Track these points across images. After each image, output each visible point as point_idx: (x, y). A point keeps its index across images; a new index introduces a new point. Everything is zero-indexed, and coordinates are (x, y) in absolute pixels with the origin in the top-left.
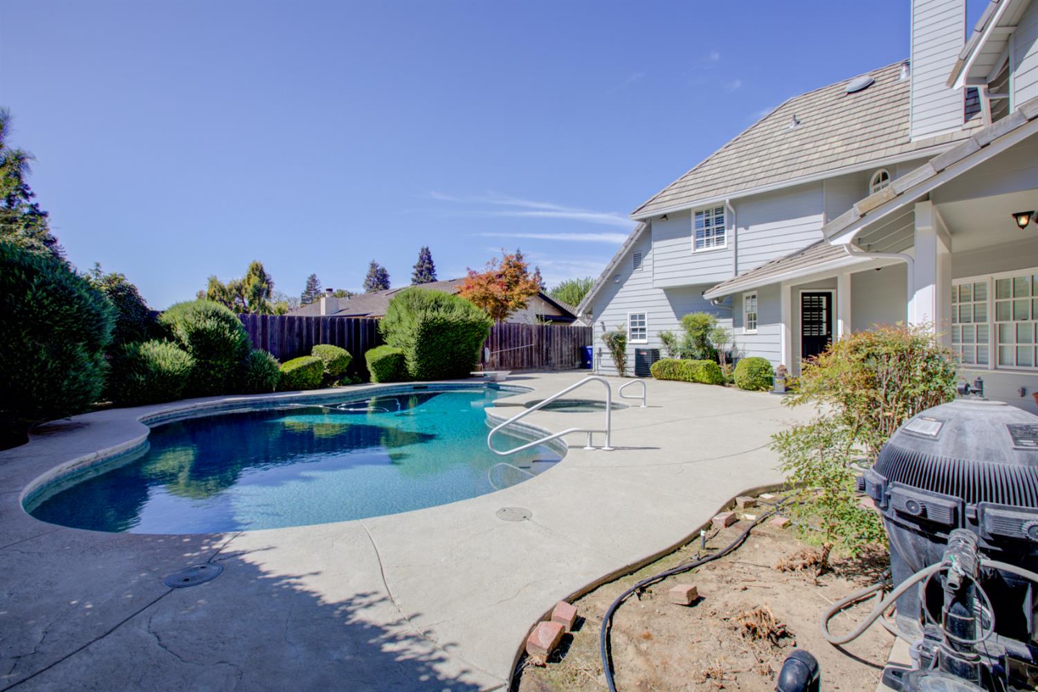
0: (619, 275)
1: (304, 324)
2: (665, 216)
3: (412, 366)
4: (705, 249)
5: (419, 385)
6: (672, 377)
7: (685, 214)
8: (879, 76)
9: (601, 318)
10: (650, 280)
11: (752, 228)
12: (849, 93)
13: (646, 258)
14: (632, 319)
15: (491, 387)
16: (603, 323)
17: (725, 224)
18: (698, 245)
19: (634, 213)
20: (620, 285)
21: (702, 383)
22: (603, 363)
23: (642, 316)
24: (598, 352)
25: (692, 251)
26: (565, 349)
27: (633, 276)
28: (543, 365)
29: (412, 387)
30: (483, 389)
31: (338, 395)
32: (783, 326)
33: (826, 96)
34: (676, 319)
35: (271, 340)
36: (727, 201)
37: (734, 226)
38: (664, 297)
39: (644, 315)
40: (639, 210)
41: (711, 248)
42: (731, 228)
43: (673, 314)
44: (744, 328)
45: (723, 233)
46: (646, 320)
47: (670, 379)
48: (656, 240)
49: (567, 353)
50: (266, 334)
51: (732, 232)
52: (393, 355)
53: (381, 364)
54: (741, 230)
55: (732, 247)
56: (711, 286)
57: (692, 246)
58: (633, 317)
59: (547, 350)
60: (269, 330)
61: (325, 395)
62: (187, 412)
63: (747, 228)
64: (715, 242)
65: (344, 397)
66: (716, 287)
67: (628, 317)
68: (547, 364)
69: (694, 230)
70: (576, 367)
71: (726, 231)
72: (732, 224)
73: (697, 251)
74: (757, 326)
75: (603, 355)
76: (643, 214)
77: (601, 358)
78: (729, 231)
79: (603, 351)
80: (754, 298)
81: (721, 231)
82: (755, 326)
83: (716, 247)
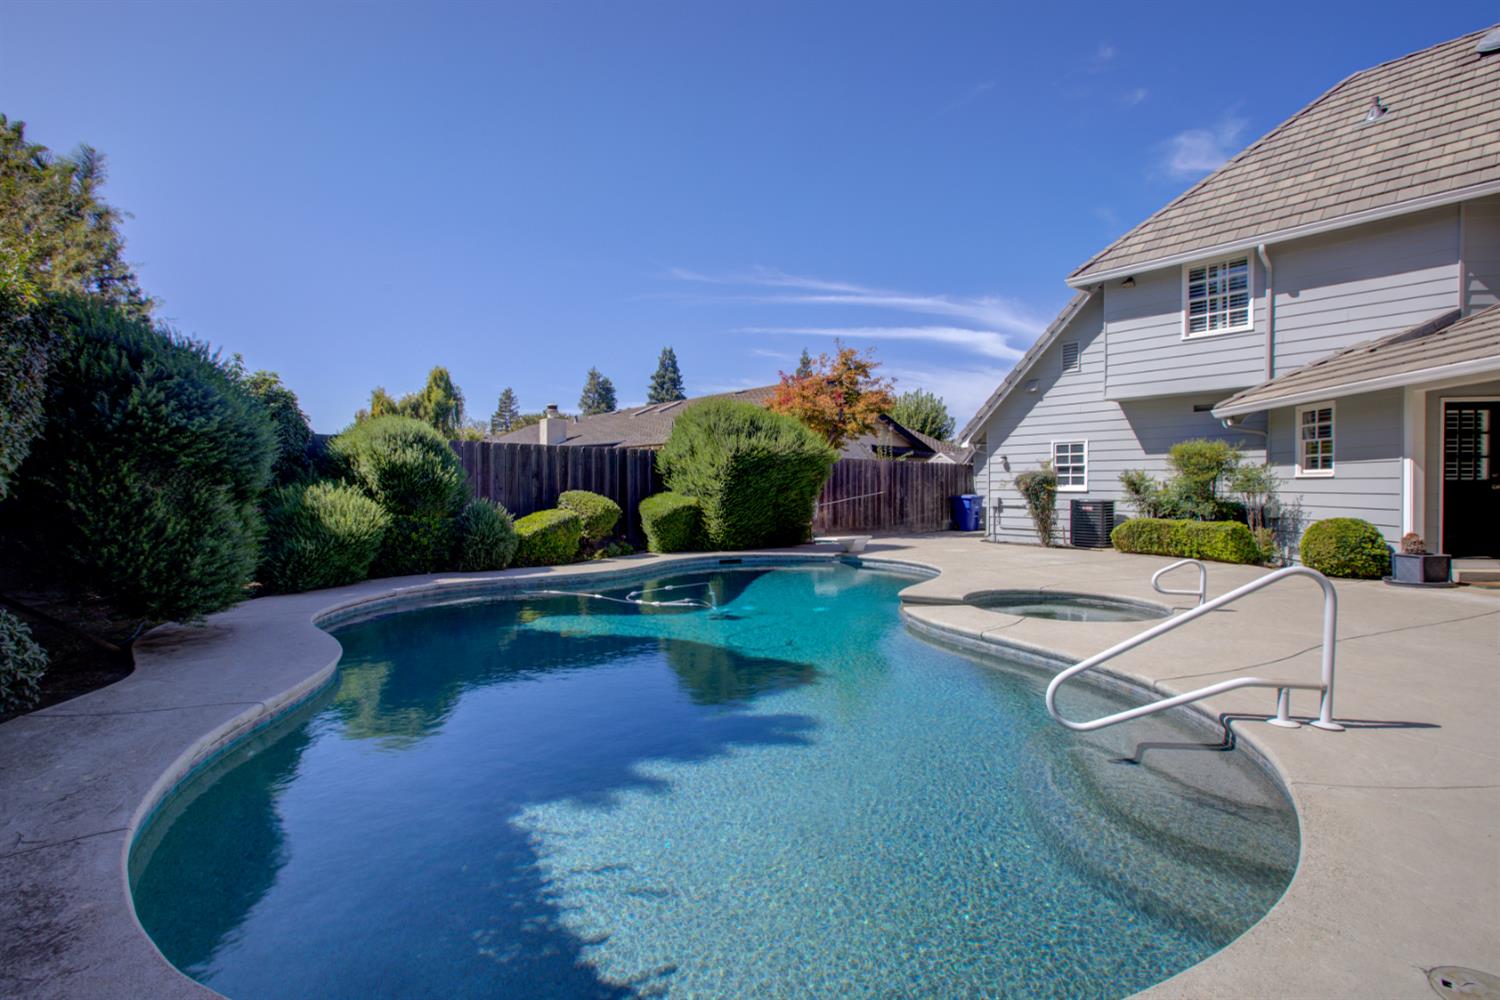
0: (1037, 380)
1: (545, 458)
2: (1130, 279)
3: (714, 526)
4: (1208, 333)
5: (730, 557)
6: (1155, 548)
7: (1171, 273)
9: (1001, 451)
10: (1101, 387)
11: (1304, 294)
12: (1484, 54)
13: (1085, 352)
14: (1058, 451)
15: (845, 563)
16: (1005, 458)
17: (1250, 289)
18: (1193, 325)
19: (1075, 275)
20: (1039, 396)
21: (1217, 560)
22: (1005, 522)
23: (1078, 447)
24: (996, 505)
25: (1183, 337)
26: (927, 499)
27: (1062, 381)
28: (895, 524)
29: (718, 560)
30: (833, 565)
31: (611, 575)
32: (1408, 463)
35: (495, 482)
36: (1261, 248)
37: (1268, 292)
38: (1121, 414)
39: (1082, 445)
40: (1083, 270)
41: (1220, 330)
42: (1263, 295)
43: (1137, 444)
44: (1297, 467)
45: (1246, 304)
46: (1085, 453)
47: (1149, 553)
48: (1109, 321)
49: (931, 506)
50: (488, 472)
51: (1265, 301)
52: (684, 507)
53: (663, 524)
54: (1282, 299)
55: (1265, 327)
56: (1227, 394)
57: (1183, 327)
58: (1061, 448)
59: (902, 500)
60: (492, 466)
61: (592, 575)
62: (382, 604)
63: (1294, 294)
64: (1228, 321)
65: (622, 578)
66: (1236, 396)
67: (1052, 449)
68: (902, 523)
69: (1186, 301)
70: (944, 527)
71: (1251, 301)
72: (1265, 288)
73: (1193, 335)
74: (1333, 464)
75: (1005, 510)
76: (1091, 277)
77: (1001, 515)
78: (1259, 300)
79: (1005, 503)
80: (1325, 415)
81: (1241, 301)
82: (1326, 463)
83: (1229, 329)
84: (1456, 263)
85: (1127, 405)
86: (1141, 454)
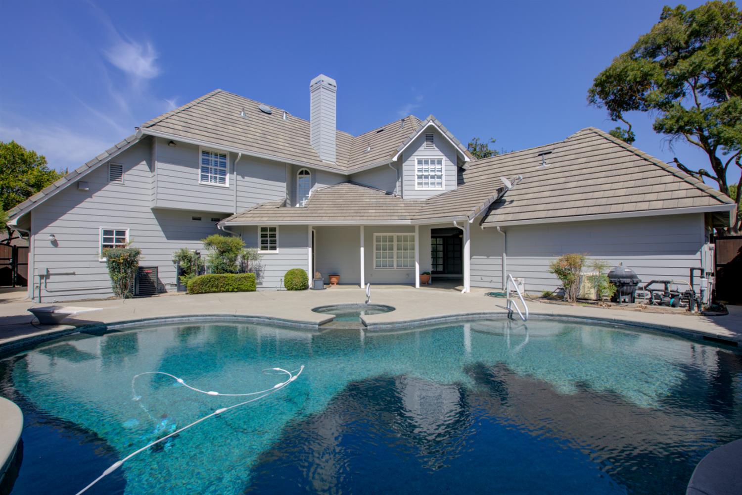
0: (89, 183)
2: (172, 142)
4: (209, 183)
7: (195, 148)
8: (273, 111)
9: (48, 230)
11: (247, 178)
12: (263, 111)
14: (105, 234)
16: (53, 236)
17: (228, 169)
18: (204, 177)
19: (147, 127)
20: (89, 194)
22: (50, 287)
23: (121, 233)
25: (200, 182)
32: (310, 250)
33: (249, 104)
34: (165, 238)
36: (240, 154)
37: (235, 173)
38: (153, 216)
39: (125, 232)
41: (213, 183)
42: (233, 174)
43: (162, 234)
44: (259, 249)
45: (225, 175)
46: (127, 237)
51: (234, 177)
54: (239, 177)
55: (233, 188)
57: (199, 177)
58: (106, 232)
63: (243, 178)
64: (218, 180)
67: (101, 232)
69: (201, 165)
71: (228, 175)
72: (234, 171)
73: (203, 183)
74: (278, 249)
75: (51, 277)
76: (151, 132)
77: (48, 281)
78: (232, 175)
79: (51, 272)
80: (273, 229)
81: (223, 173)
82: (274, 248)
83: (218, 184)
84: (284, 182)
85: (157, 212)
86: (165, 239)
